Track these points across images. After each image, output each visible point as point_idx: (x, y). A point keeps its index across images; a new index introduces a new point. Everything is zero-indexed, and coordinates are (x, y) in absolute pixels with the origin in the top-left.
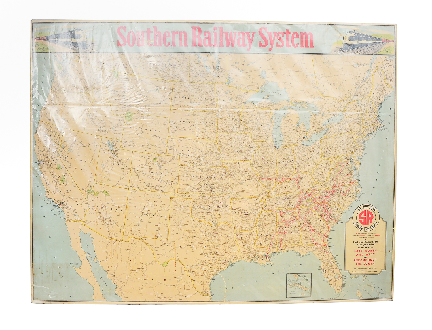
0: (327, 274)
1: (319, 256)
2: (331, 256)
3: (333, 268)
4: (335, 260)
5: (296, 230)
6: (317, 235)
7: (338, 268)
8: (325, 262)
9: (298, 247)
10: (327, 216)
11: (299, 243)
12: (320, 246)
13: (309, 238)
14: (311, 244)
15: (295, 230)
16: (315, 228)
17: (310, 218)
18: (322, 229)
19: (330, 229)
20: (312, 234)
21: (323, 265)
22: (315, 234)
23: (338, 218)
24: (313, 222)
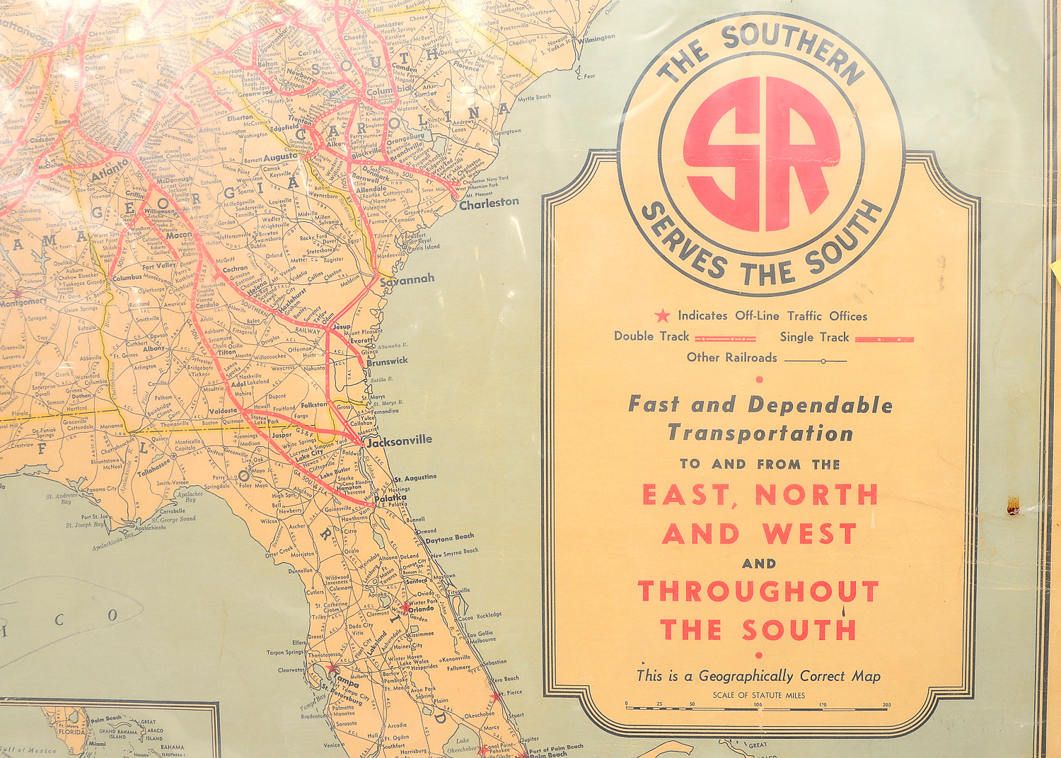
0: (367, 720)
1: (284, 541)
2: (407, 543)
3: (422, 664)
4: (445, 581)
5: (57, 277)
6: (261, 329)
7: (473, 663)
8: (344, 596)
9: (84, 439)
10: (354, 129)
11: (89, 404)
12: (296, 436)
13: (182, 356)
14: (202, 410)
15: (51, 269)
16: (242, 258)
17: (192, 149)
18: (312, 267)
19: (386, 267)
20: (208, 313)
21: (334, 623)
22: (243, 317)
23: (469, 157)
24: (216, 189)
